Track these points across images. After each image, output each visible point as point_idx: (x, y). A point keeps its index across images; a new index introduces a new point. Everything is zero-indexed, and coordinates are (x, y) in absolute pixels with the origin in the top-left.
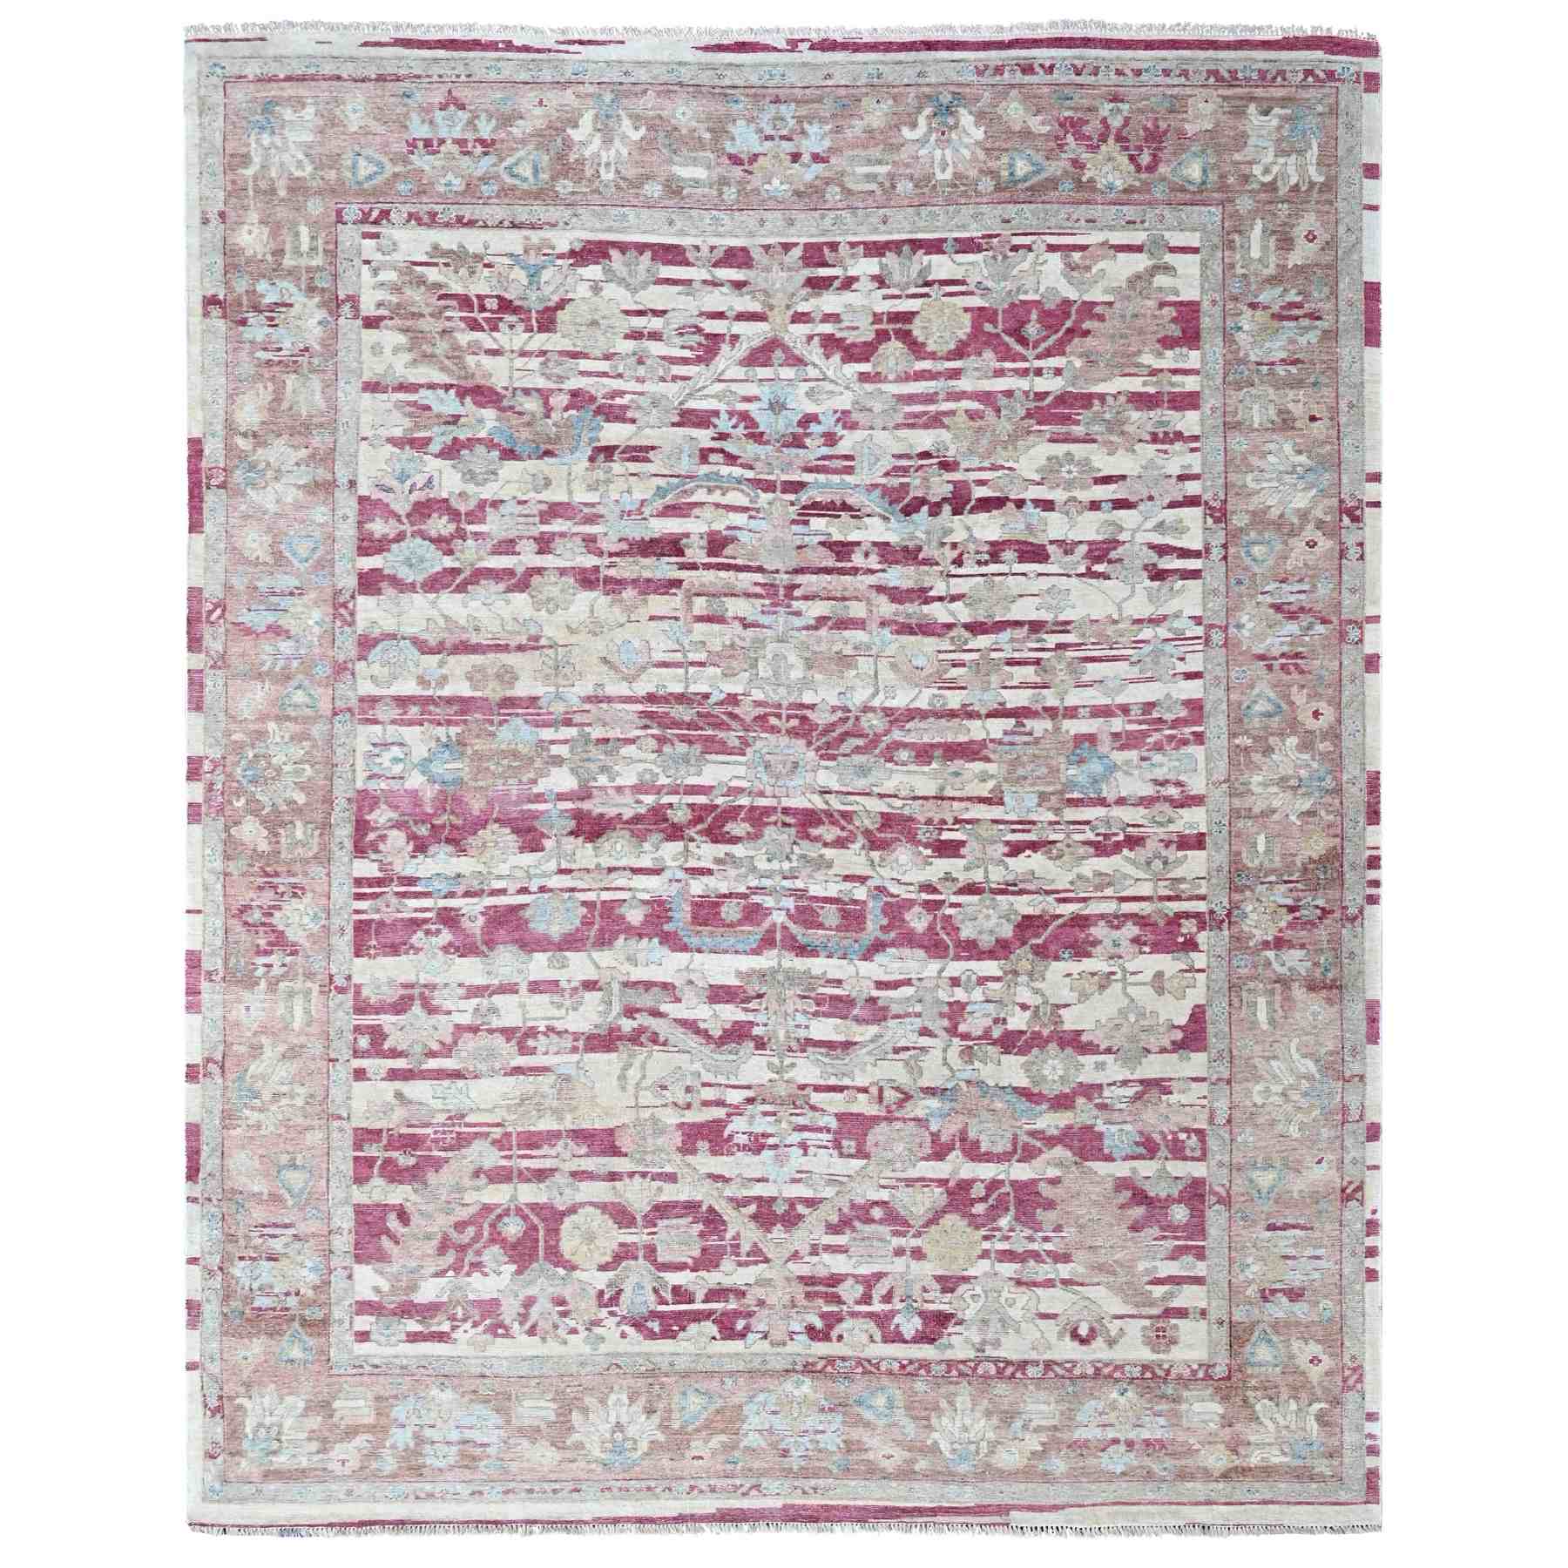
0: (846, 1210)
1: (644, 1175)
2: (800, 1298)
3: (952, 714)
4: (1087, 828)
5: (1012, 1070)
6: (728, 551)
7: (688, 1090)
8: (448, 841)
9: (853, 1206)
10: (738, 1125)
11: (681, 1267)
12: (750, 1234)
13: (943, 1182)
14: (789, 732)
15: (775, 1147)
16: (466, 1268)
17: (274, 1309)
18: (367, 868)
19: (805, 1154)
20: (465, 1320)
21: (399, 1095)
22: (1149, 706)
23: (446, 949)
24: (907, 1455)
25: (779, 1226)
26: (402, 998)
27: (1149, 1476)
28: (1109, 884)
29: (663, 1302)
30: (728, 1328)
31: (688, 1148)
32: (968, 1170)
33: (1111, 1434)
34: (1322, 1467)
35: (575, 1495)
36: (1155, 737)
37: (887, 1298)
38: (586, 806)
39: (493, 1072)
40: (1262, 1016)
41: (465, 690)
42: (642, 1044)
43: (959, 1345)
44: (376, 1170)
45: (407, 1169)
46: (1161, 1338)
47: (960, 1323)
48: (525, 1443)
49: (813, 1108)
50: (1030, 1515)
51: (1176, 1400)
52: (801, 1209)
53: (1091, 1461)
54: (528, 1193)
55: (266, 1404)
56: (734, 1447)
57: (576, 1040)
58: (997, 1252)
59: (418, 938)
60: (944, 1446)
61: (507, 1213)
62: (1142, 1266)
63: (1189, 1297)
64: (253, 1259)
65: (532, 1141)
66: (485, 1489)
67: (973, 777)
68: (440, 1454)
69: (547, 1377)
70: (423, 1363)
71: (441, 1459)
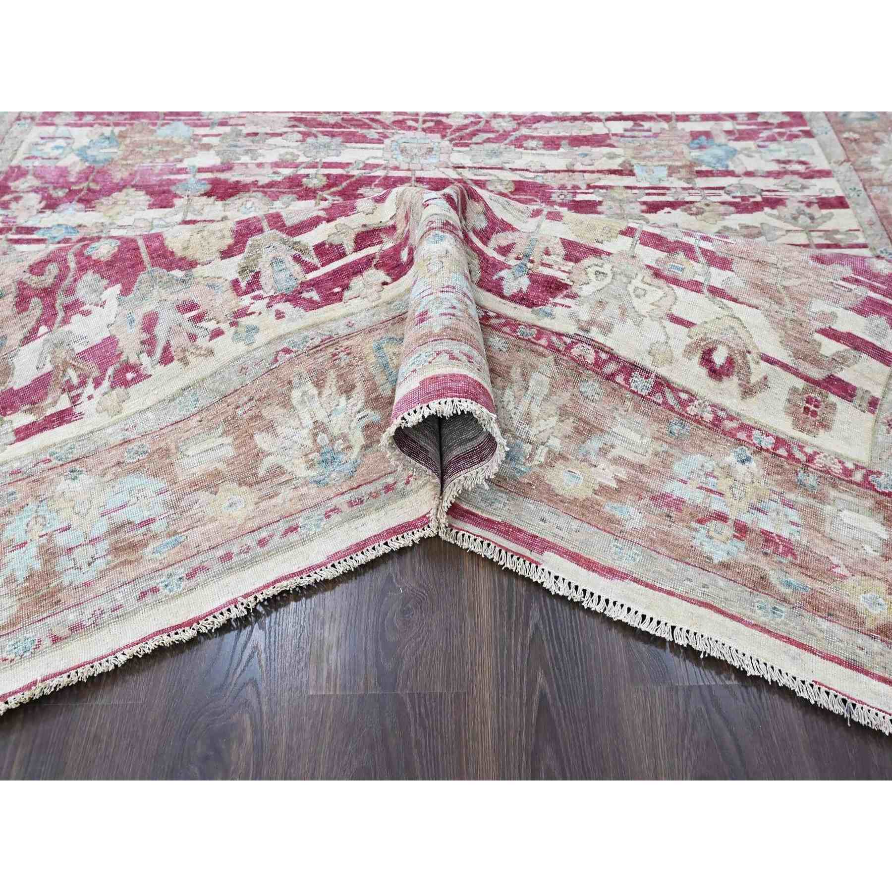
16: (60, 315)
20: (83, 383)
29: (311, 268)
35: (293, 537)
48: (203, 496)
66: (158, 581)
68: (82, 562)
69: (208, 409)
70: (43, 457)
71: (85, 568)
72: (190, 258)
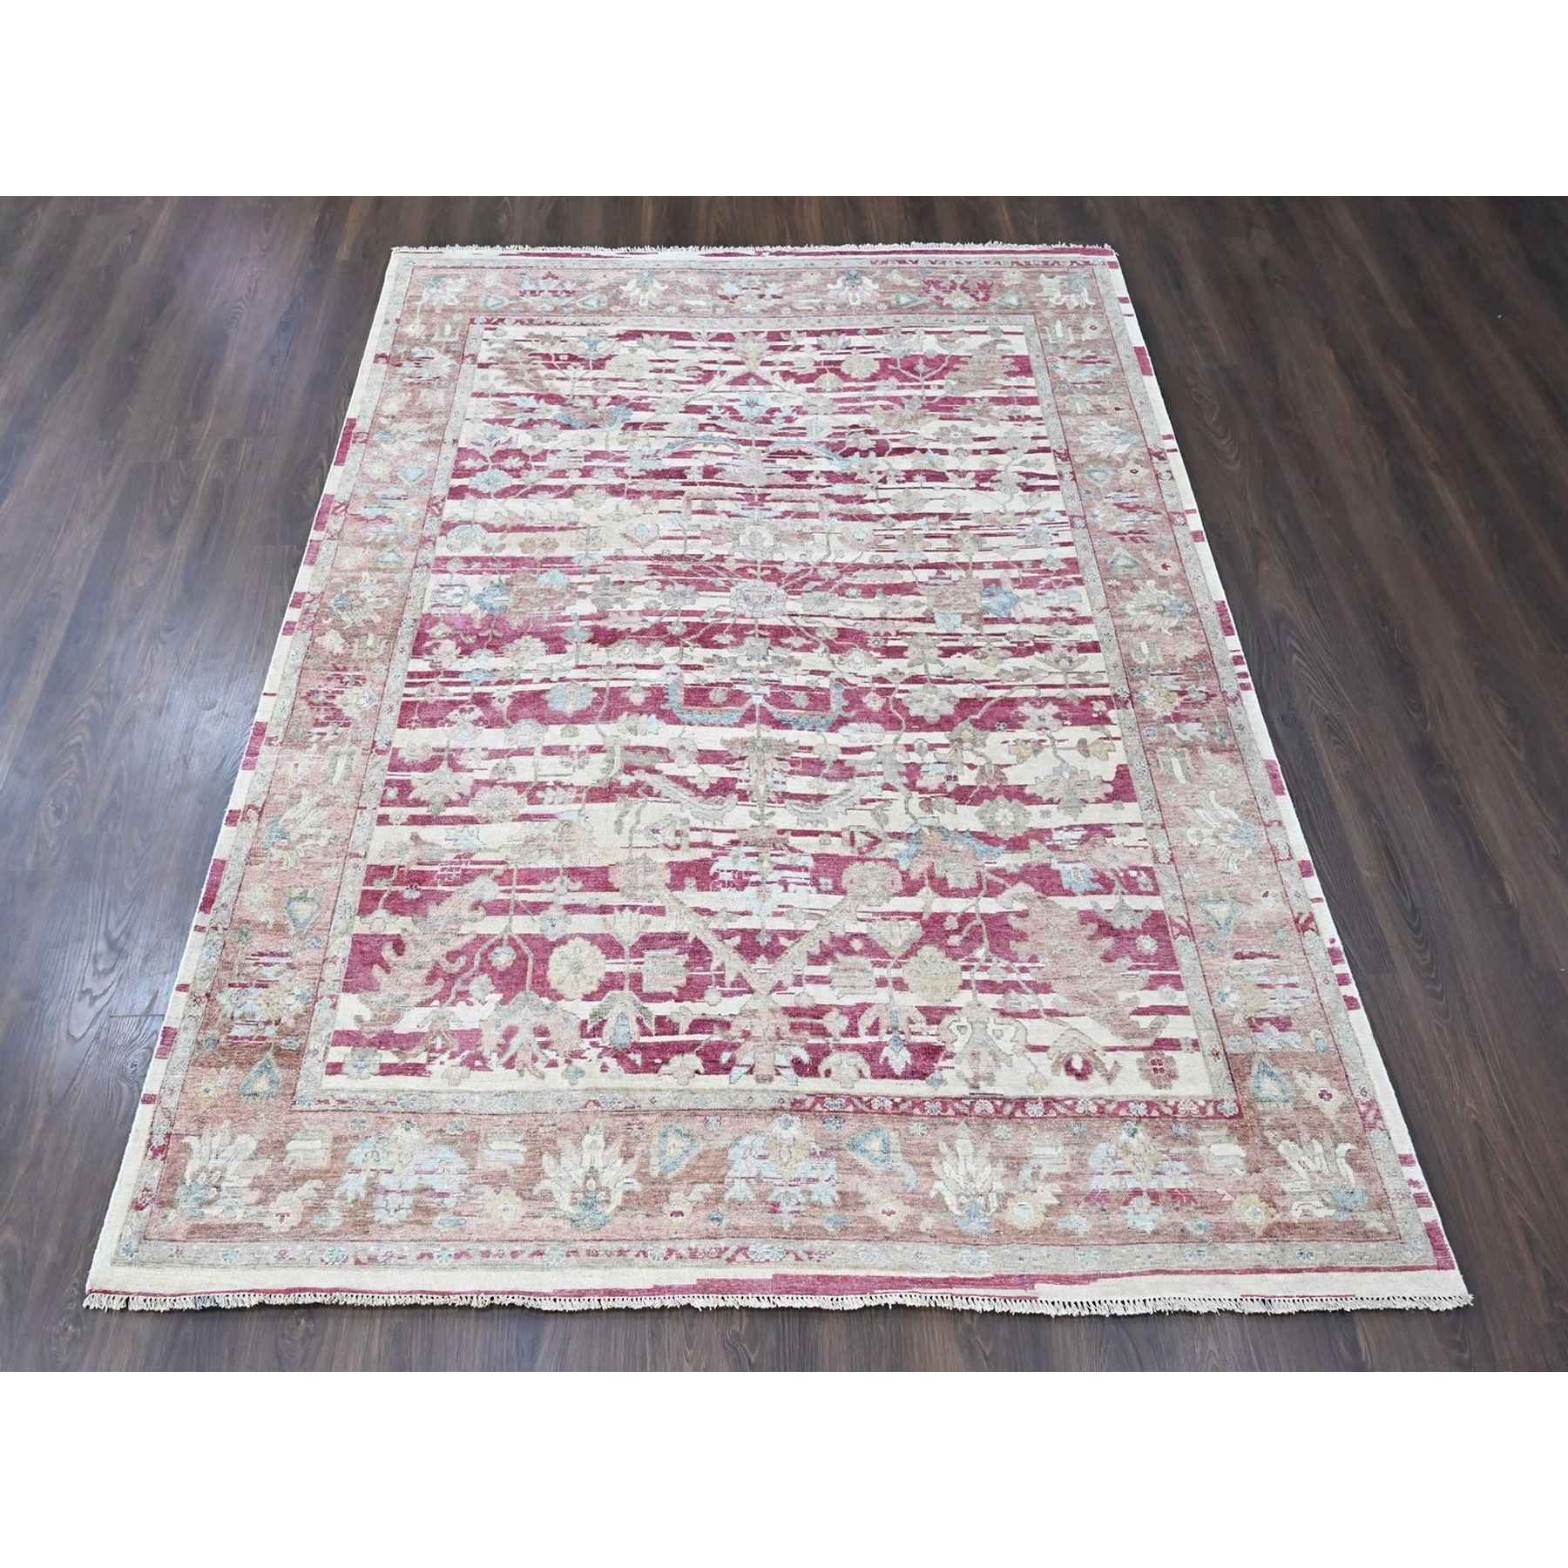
0: (826, 942)
1: (633, 908)
2: (786, 1029)
3: (888, 567)
4: (1003, 638)
5: (968, 818)
6: (719, 475)
7: (678, 834)
8: (489, 647)
9: (833, 939)
10: (723, 865)
11: (665, 997)
12: (735, 965)
13: (917, 916)
14: (762, 578)
15: (757, 883)
16: (453, 997)
17: (250, 1038)
18: (421, 665)
19: (786, 890)
20: (443, 1051)
21: (415, 838)
22: (1037, 563)
23: (476, 723)
24: (910, 1211)
25: (762, 957)
26: (432, 759)
27: (1183, 1236)
28: (1028, 676)
29: (645, 1033)
30: (713, 1063)
31: (676, 884)
32: (939, 905)
33: (1131, 1184)
34: (1373, 1221)
35: (537, 1259)
36: (1044, 582)
37: (874, 1029)
38: (601, 624)
39: (502, 819)
40: (1178, 771)
41: (518, 553)
42: (638, 796)
43: (951, 1080)
44: (381, 903)
45: (411, 902)
46: (1160, 1073)
47: (950, 1056)
48: (488, 1191)
49: (792, 850)
50: (1058, 1288)
51: (1193, 1142)
52: (783, 941)
53: (1116, 1219)
54: (522, 925)
55: (215, 1146)
56: (718, 1200)
57: (579, 792)
58: (977, 982)
59: (453, 715)
60: (950, 1200)
61: (500, 943)
62: (1123, 996)
63: (1175, 1027)
64: (244, 986)
65: (531, 877)
66: (435, 1250)
67: (908, 606)
68: (392, 1206)
69: (520, 1115)
70: (392, 1098)
71: (392, 1213)
72: (559, 992)
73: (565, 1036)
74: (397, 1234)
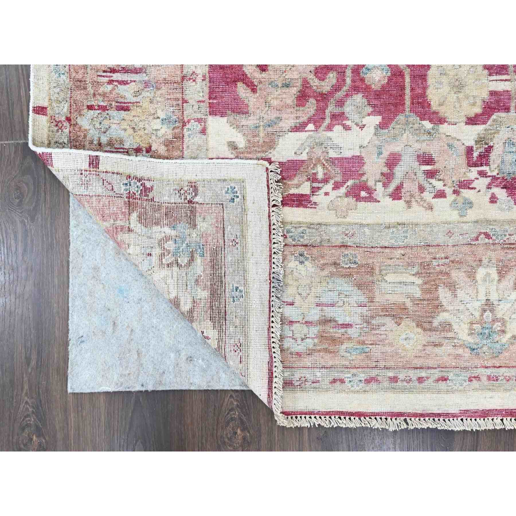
16: (328, 121)
20: (325, 181)
35: (442, 385)
66: (346, 376)
69: (412, 248)
71: (299, 341)
72: (441, 115)
73: (452, 164)
74: (308, 361)
